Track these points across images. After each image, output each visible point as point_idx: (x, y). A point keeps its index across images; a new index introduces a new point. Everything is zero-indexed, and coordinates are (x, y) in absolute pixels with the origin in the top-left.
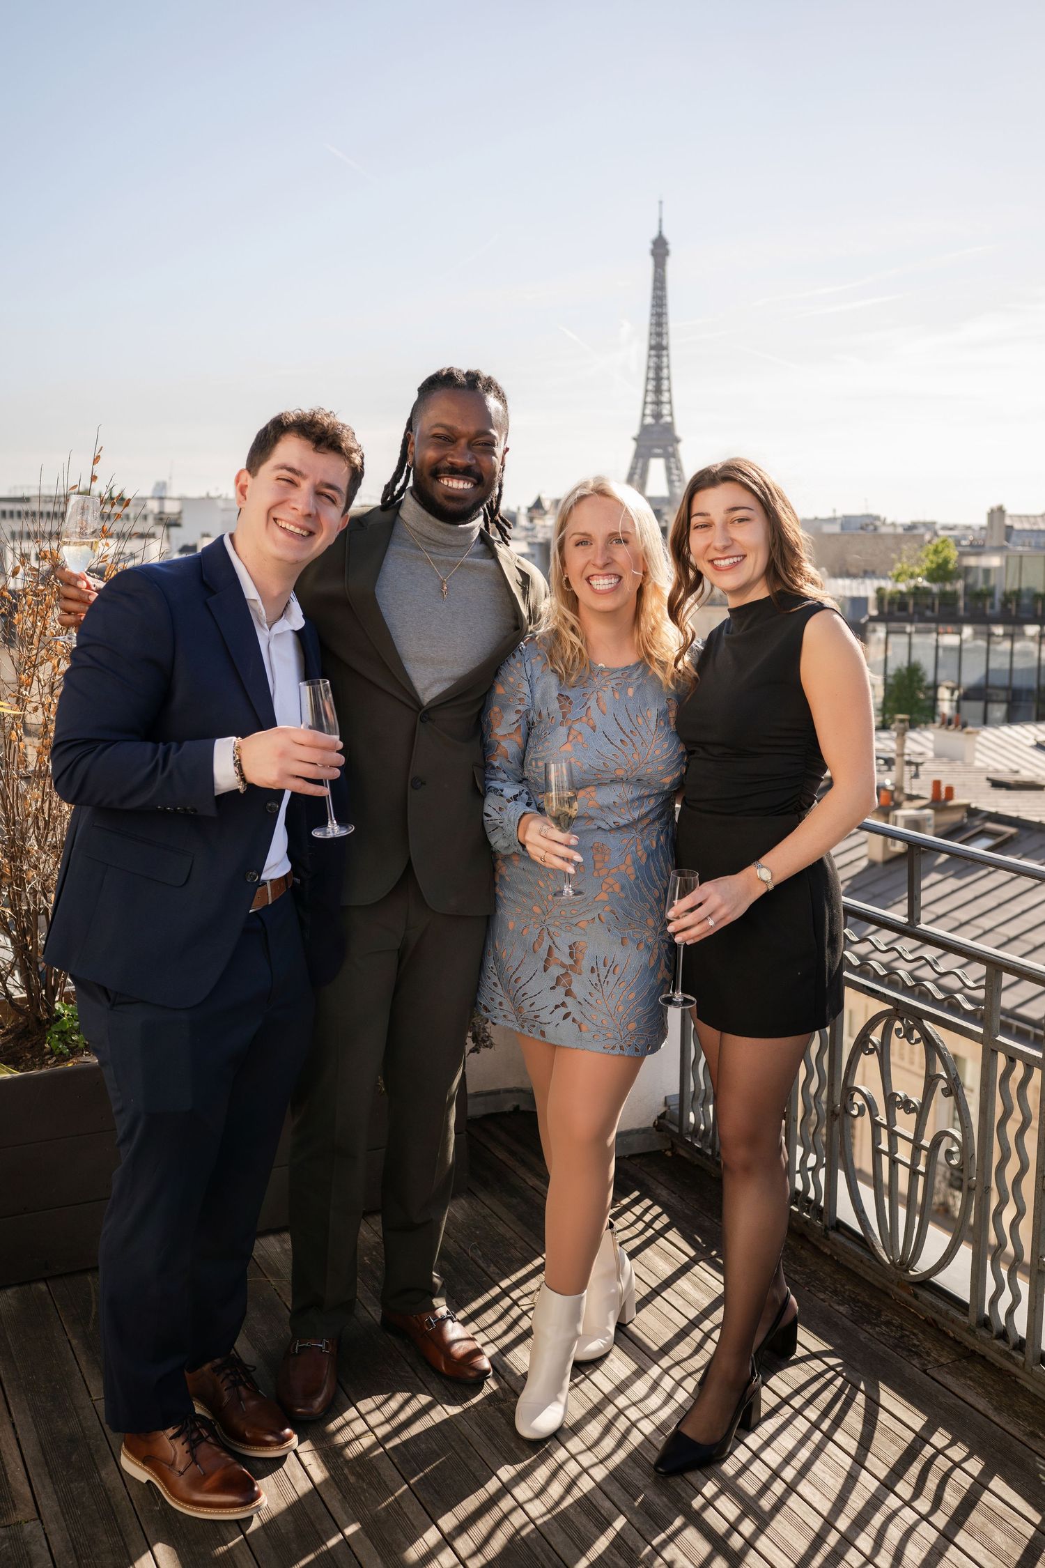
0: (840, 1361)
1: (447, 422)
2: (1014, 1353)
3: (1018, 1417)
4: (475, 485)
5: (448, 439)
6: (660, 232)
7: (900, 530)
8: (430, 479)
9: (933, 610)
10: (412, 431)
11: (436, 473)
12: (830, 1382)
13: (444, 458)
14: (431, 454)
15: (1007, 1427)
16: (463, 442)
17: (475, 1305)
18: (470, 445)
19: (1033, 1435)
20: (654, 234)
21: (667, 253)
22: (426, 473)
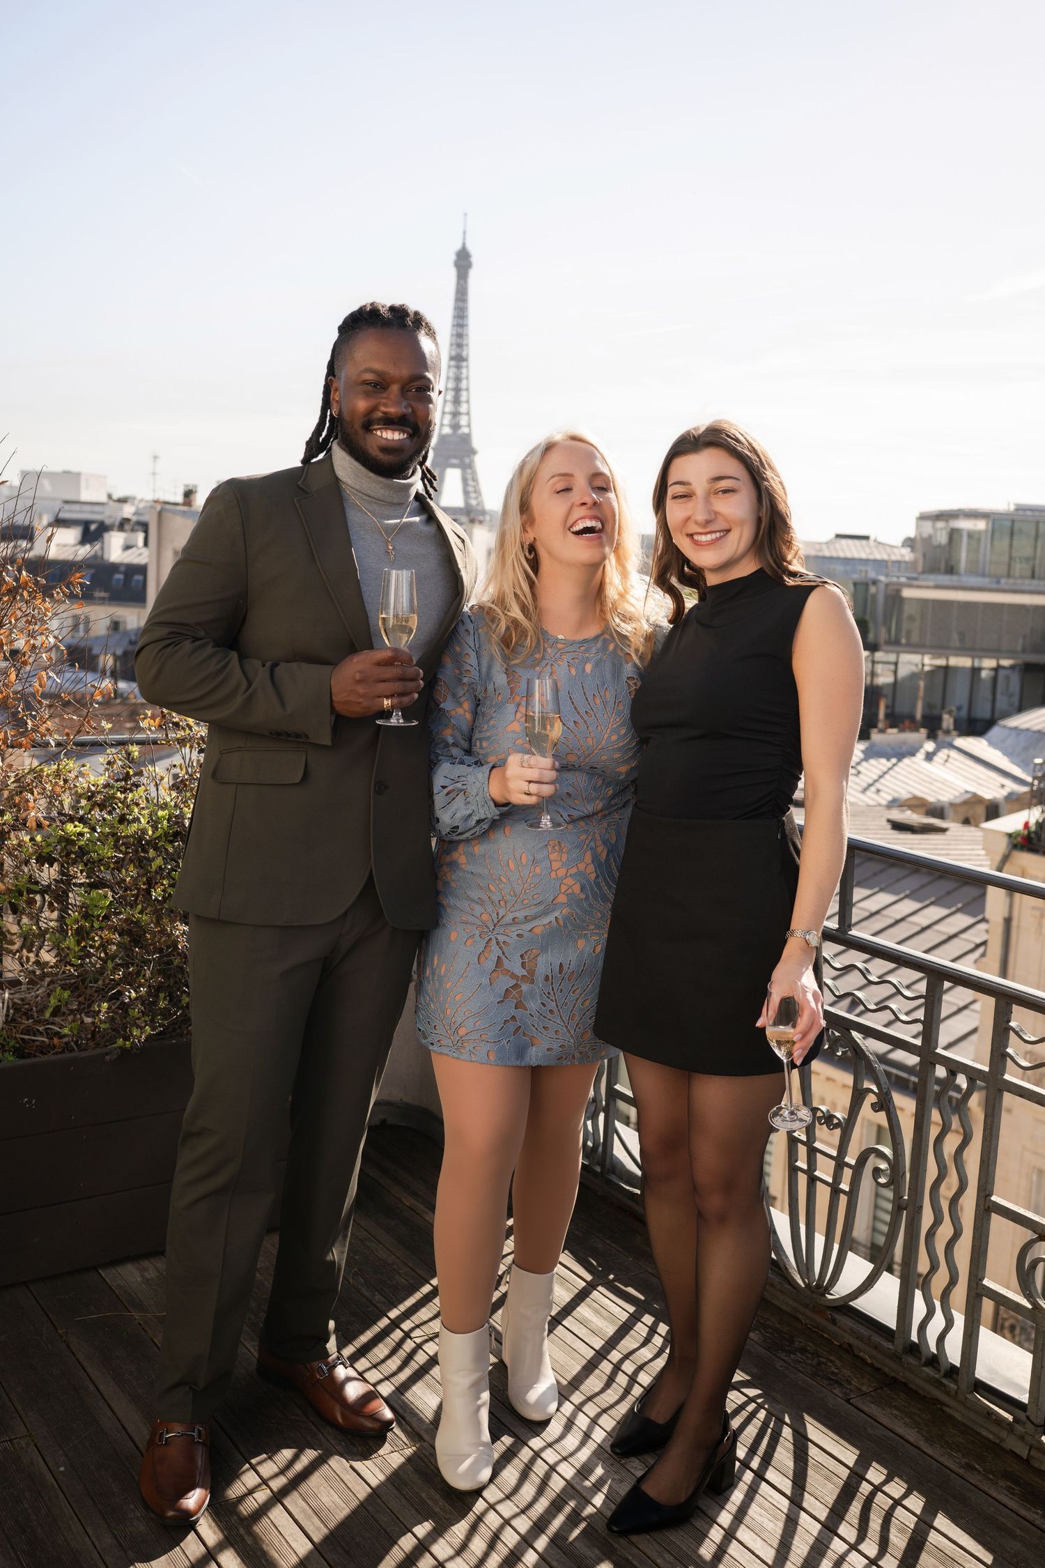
0: (760, 1392)
1: (377, 366)
2: (945, 1381)
3: (952, 1449)
4: (408, 435)
5: (379, 385)
8: (362, 432)
10: (334, 378)
11: (369, 425)
12: (753, 1415)
13: (374, 409)
14: (361, 405)
15: (941, 1460)
16: (395, 388)
17: (364, 1338)
18: (404, 390)
19: (969, 1467)
22: (357, 424)
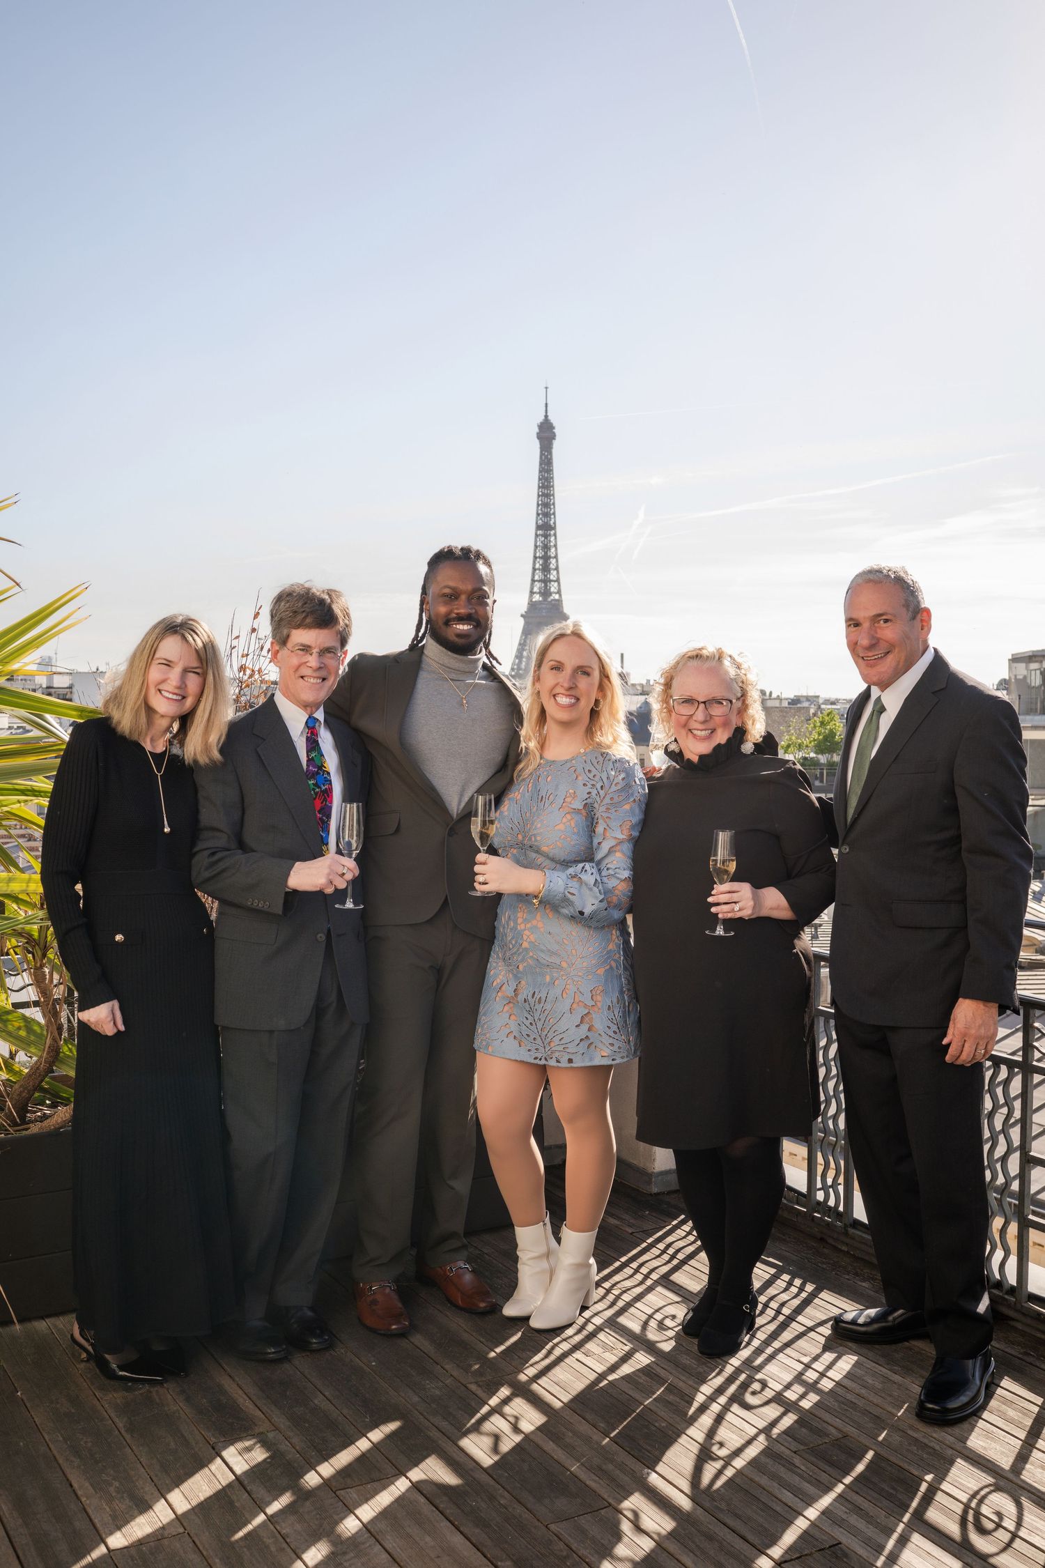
4: (475, 627)
5: (453, 596)
6: (546, 416)
7: (785, 704)
8: (443, 627)
9: (822, 781)
10: (426, 594)
11: (447, 623)
14: (443, 610)
16: (464, 597)
18: (469, 599)
20: (541, 418)
21: (553, 437)
22: (441, 622)
